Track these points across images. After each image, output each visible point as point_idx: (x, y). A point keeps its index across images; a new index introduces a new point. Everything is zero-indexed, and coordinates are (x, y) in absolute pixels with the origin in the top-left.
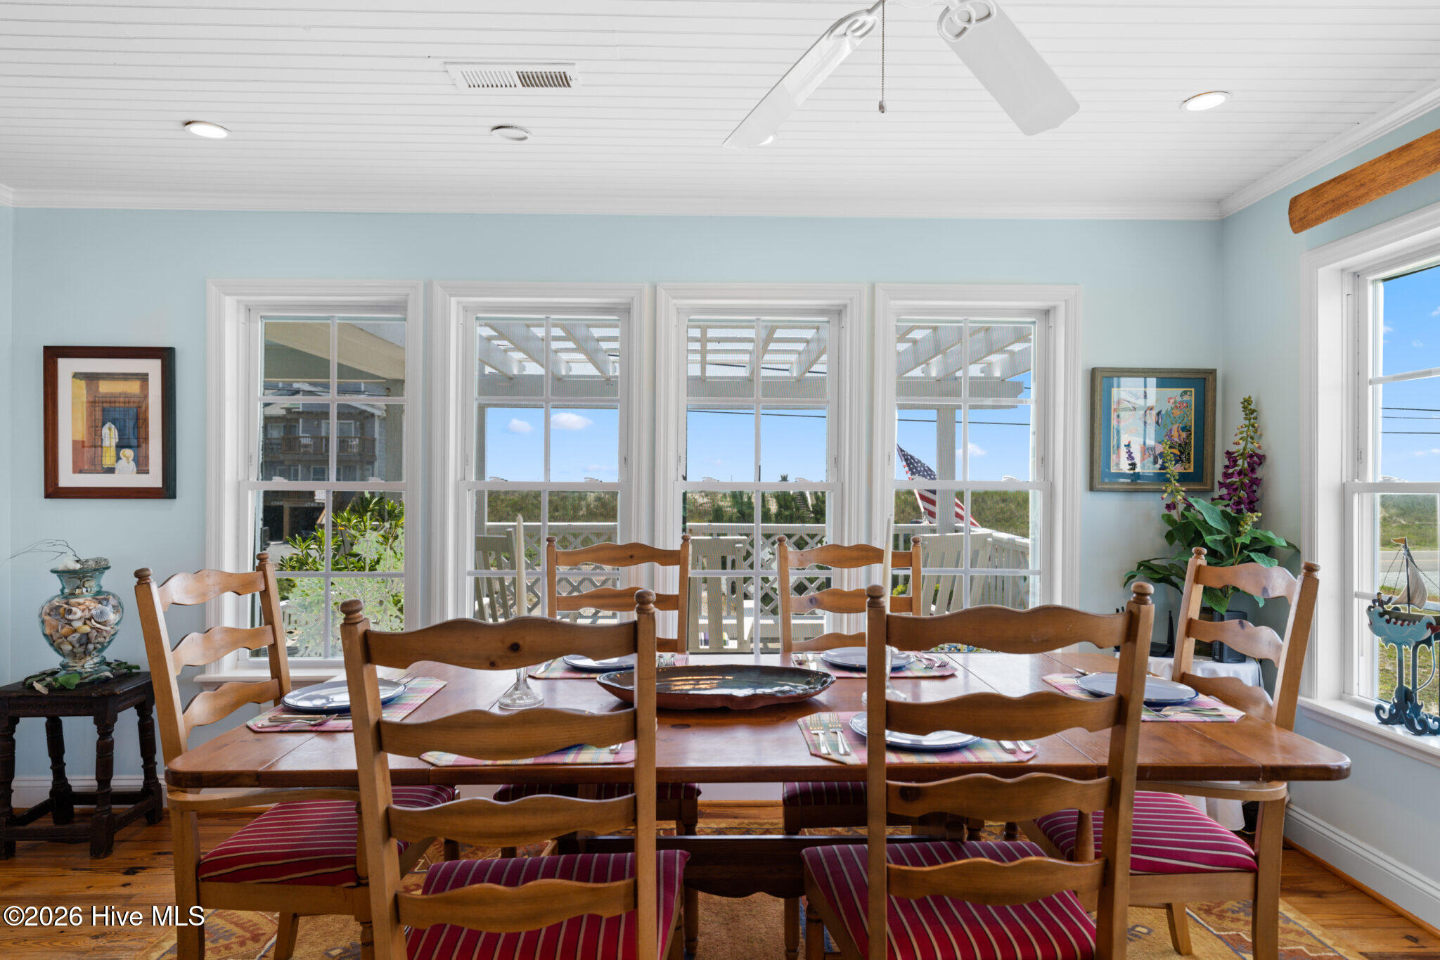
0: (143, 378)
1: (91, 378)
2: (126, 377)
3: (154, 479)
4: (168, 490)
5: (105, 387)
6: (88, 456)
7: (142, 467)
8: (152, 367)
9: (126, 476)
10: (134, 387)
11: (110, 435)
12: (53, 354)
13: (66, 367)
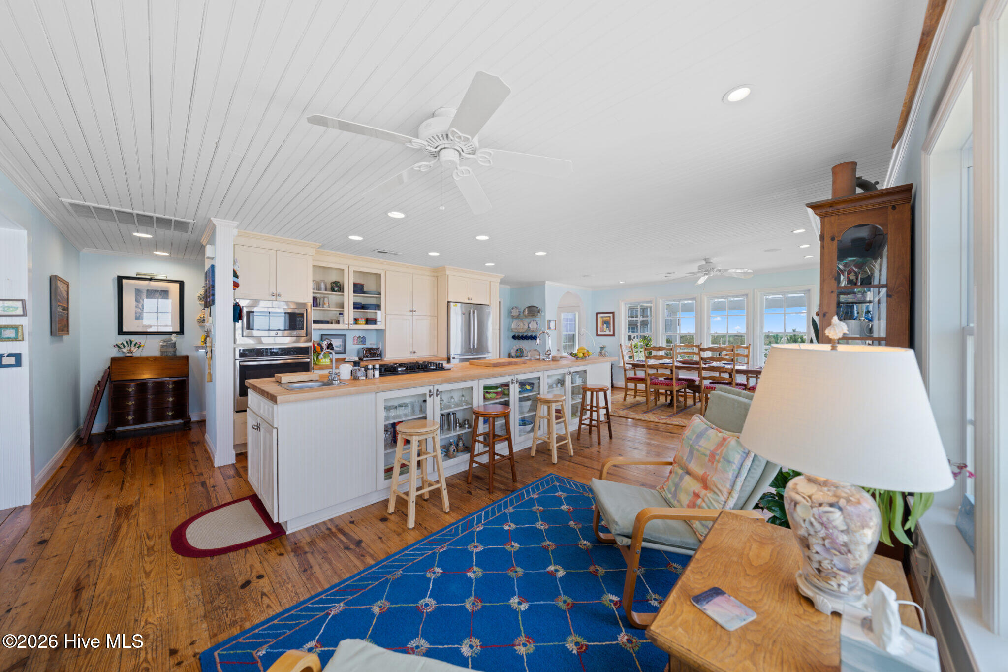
0: (610, 317)
1: (602, 317)
2: (607, 317)
3: (612, 333)
4: (613, 335)
5: (604, 318)
6: (602, 330)
7: (610, 330)
8: (611, 315)
9: (607, 333)
10: (608, 318)
11: (605, 326)
12: (597, 313)
13: (599, 315)
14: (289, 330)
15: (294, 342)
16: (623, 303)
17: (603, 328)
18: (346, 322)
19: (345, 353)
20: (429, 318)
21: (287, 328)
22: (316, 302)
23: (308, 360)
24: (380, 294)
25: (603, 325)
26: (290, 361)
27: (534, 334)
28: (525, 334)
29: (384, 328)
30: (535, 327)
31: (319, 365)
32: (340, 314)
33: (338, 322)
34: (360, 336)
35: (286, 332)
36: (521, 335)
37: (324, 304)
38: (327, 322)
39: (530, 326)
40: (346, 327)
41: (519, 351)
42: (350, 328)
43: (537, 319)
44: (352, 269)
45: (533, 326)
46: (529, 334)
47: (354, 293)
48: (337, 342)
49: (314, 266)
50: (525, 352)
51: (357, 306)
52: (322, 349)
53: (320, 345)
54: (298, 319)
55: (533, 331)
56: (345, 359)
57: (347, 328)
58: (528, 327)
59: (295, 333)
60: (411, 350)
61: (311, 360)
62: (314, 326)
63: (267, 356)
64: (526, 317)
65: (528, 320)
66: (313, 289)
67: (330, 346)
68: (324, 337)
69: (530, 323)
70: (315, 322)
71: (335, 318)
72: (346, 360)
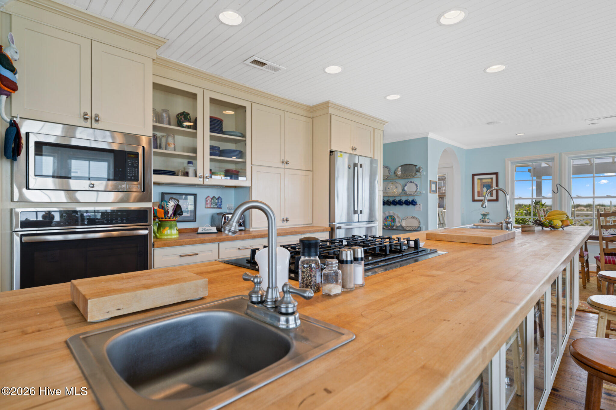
0: (492, 179)
1: (481, 179)
2: (488, 178)
3: (494, 198)
4: (497, 200)
5: (484, 181)
6: (480, 194)
7: (492, 195)
8: (494, 177)
9: (488, 198)
10: (490, 180)
11: (485, 190)
12: (474, 175)
13: (476, 177)
14: (114, 180)
15: (122, 201)
16: (509, 162)
17: (482, 191)
18: (200, 173)
19: (194, 220)
20: (304, 173)
21: (111, 177)
22: (156, 142)
23: (145, 232)
24: (244, 136)
25: (482, 189)
26: (115, 233)
27: (410, 199)
28: (397, 199)
29: (250, 185)
30: (414, 189)
31: (161, 240)
32: (189, 163)
33: (186, 174)
34: (214, 197)
35: (110, 183)
36: (391, 199)
37: (167, 144)
38: (172, 173)
39: (406, 188)
40: (199, 181)
41: (389, 219)
42: (206, 183)
43: (416, 180)
44: (209, 95)
45: (410, 188)
46: (404, 199)
47: (210, 132)
48: (187, 205)
49: (154, 84)
50: (397, 220)
51: (214, 151)
52: (166, 212)
53: (161, 207)
54: (130, 162)
55: (410, 195)
56: (197, 229)
57: (202, 183)
58: (403, 190)
59: (124, 185)
60: (283, 217)
61: (150, 233)
62: (156, 178)
63: (83, 224)
64: (400, 178)
65: (402, 182)
66: (153, 121)
67: (178, 210)
68: (167, 197)
69: (406, 185)
70: (156, 172)
71: (181, 168)
72: (200, 231)
